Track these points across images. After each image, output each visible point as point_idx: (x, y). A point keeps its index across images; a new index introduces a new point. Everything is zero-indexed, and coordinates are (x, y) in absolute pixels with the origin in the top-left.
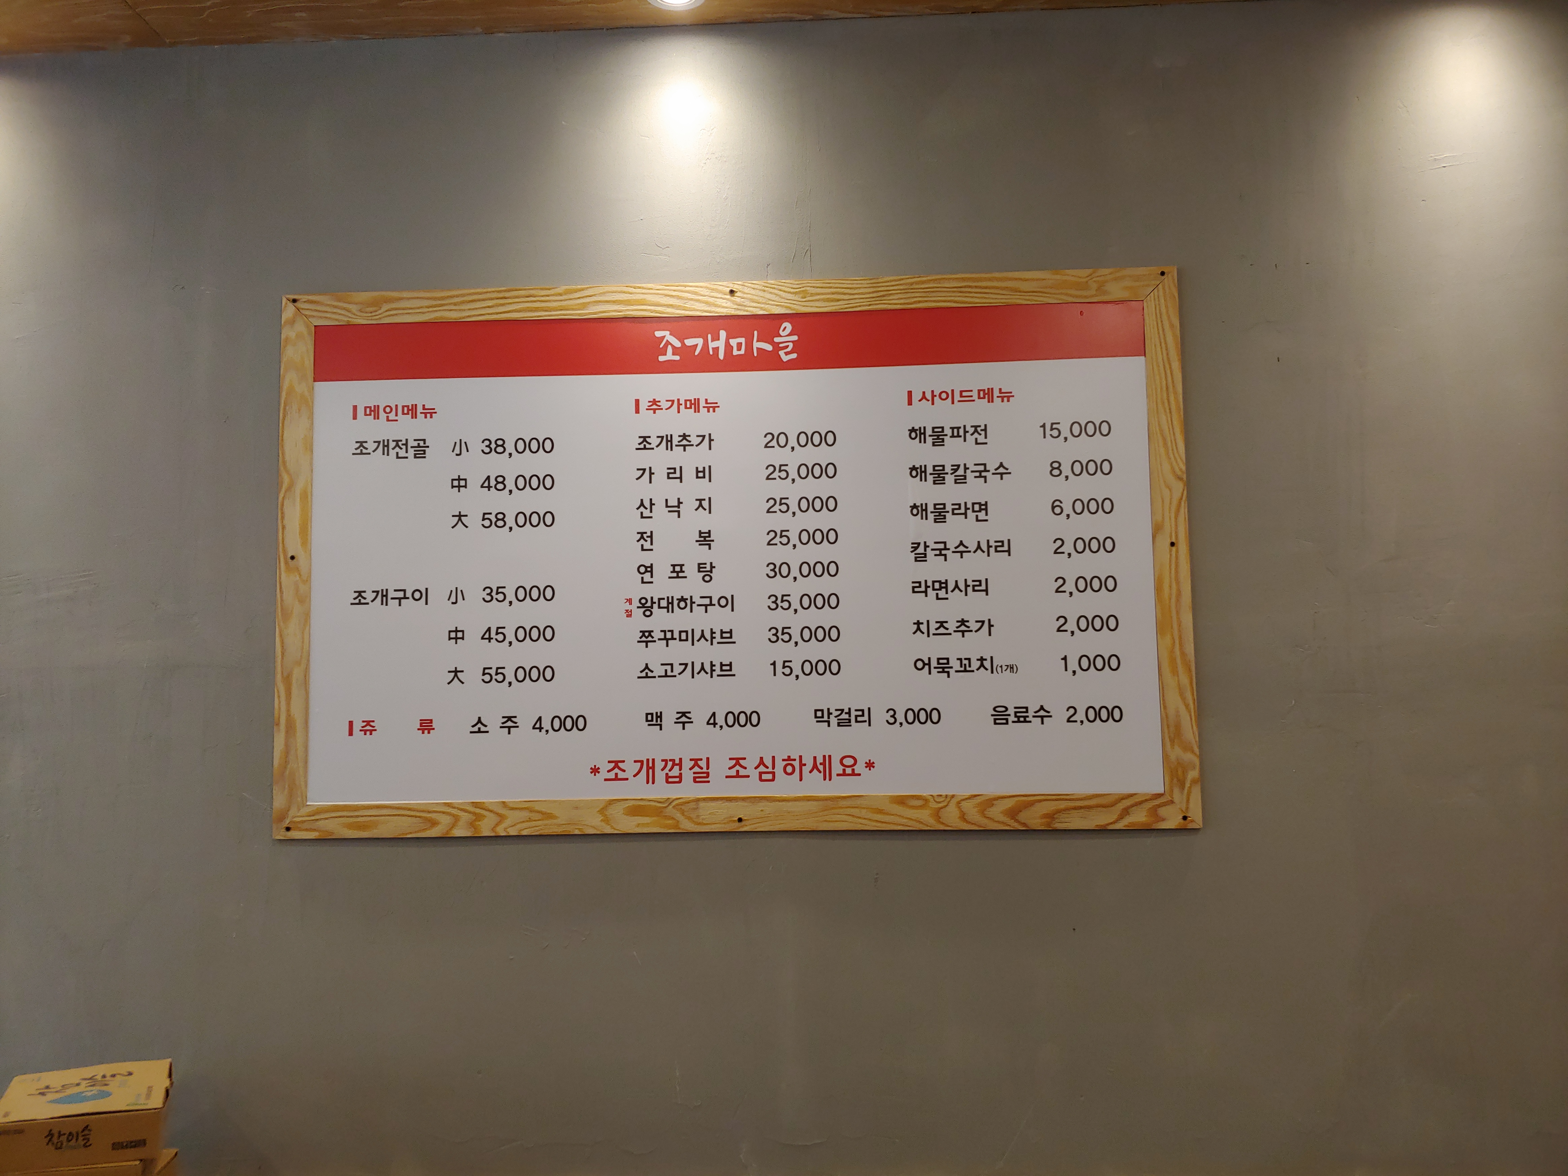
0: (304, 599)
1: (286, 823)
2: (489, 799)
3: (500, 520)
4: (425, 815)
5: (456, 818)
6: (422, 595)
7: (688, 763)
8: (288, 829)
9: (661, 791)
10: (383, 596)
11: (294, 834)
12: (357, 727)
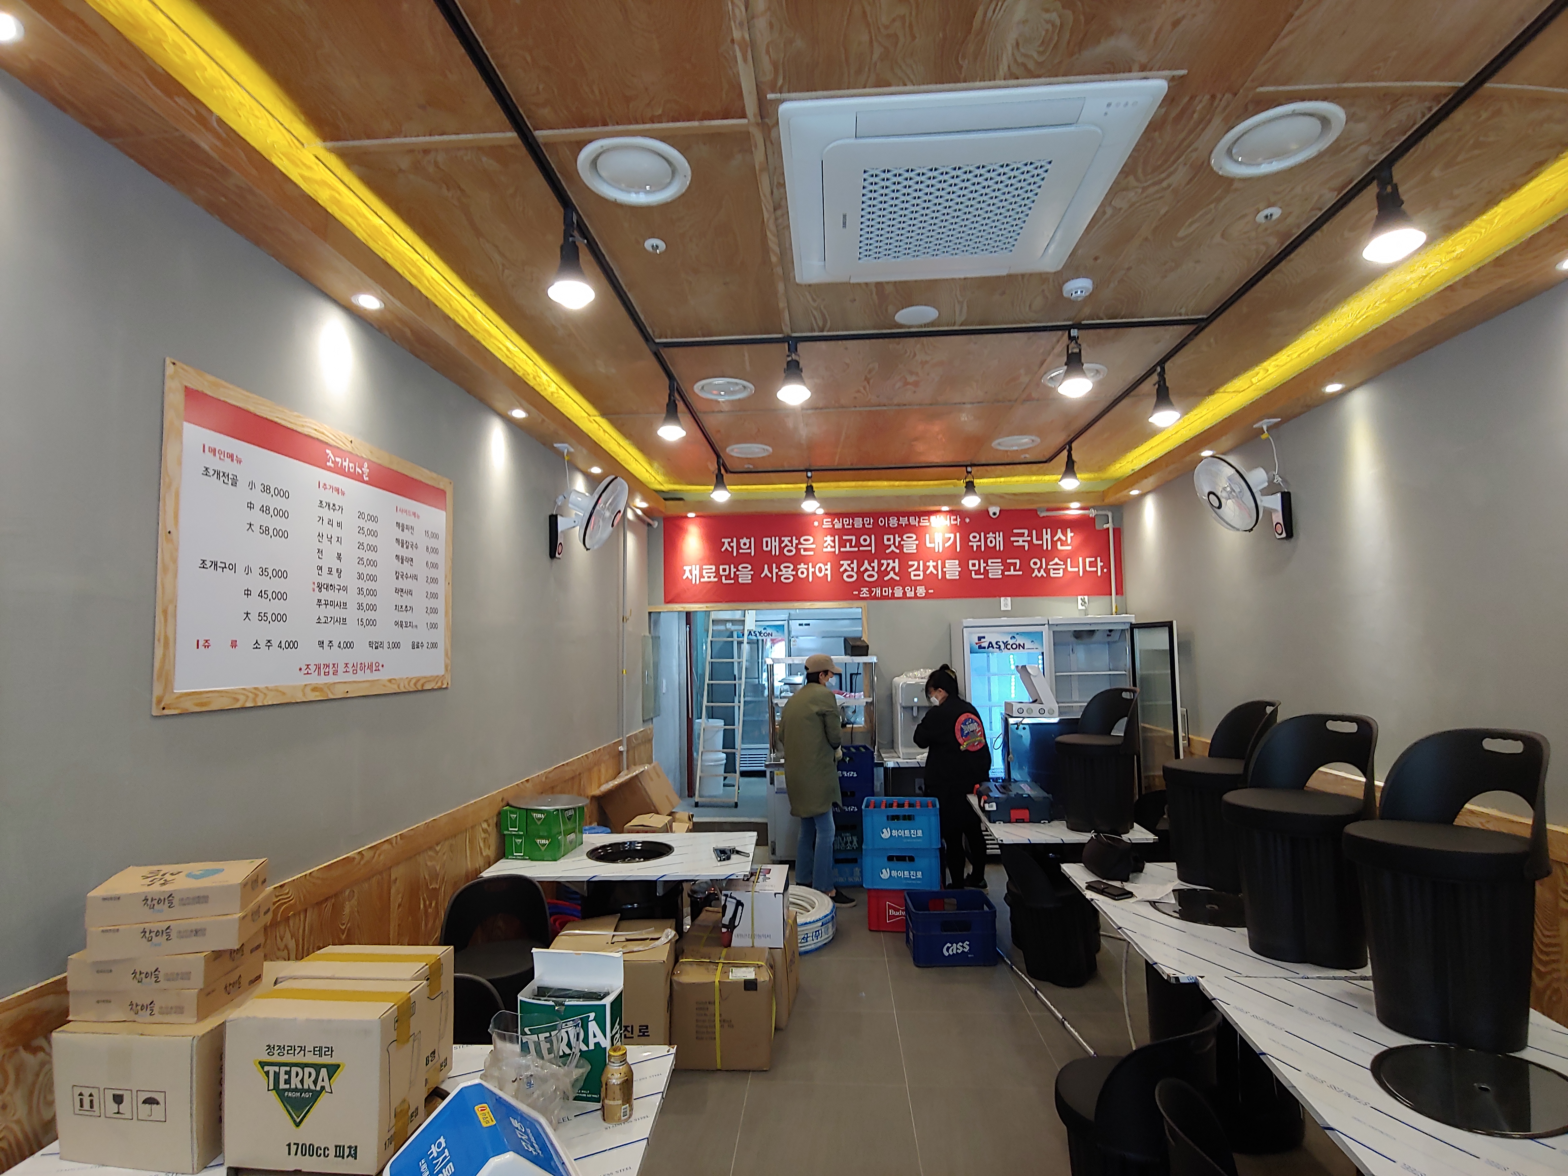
0: (175, 561)
1: (162, 706)
2: (261, 686)
3: (265, 531)
4: (233, 695)
5: (247, 697)
6: (233, 567)
7: (331, 666)
8: (164, 708)
9: (322, 680)
10: (215, 564)
11: (166, 712)
12: (201, 643)
